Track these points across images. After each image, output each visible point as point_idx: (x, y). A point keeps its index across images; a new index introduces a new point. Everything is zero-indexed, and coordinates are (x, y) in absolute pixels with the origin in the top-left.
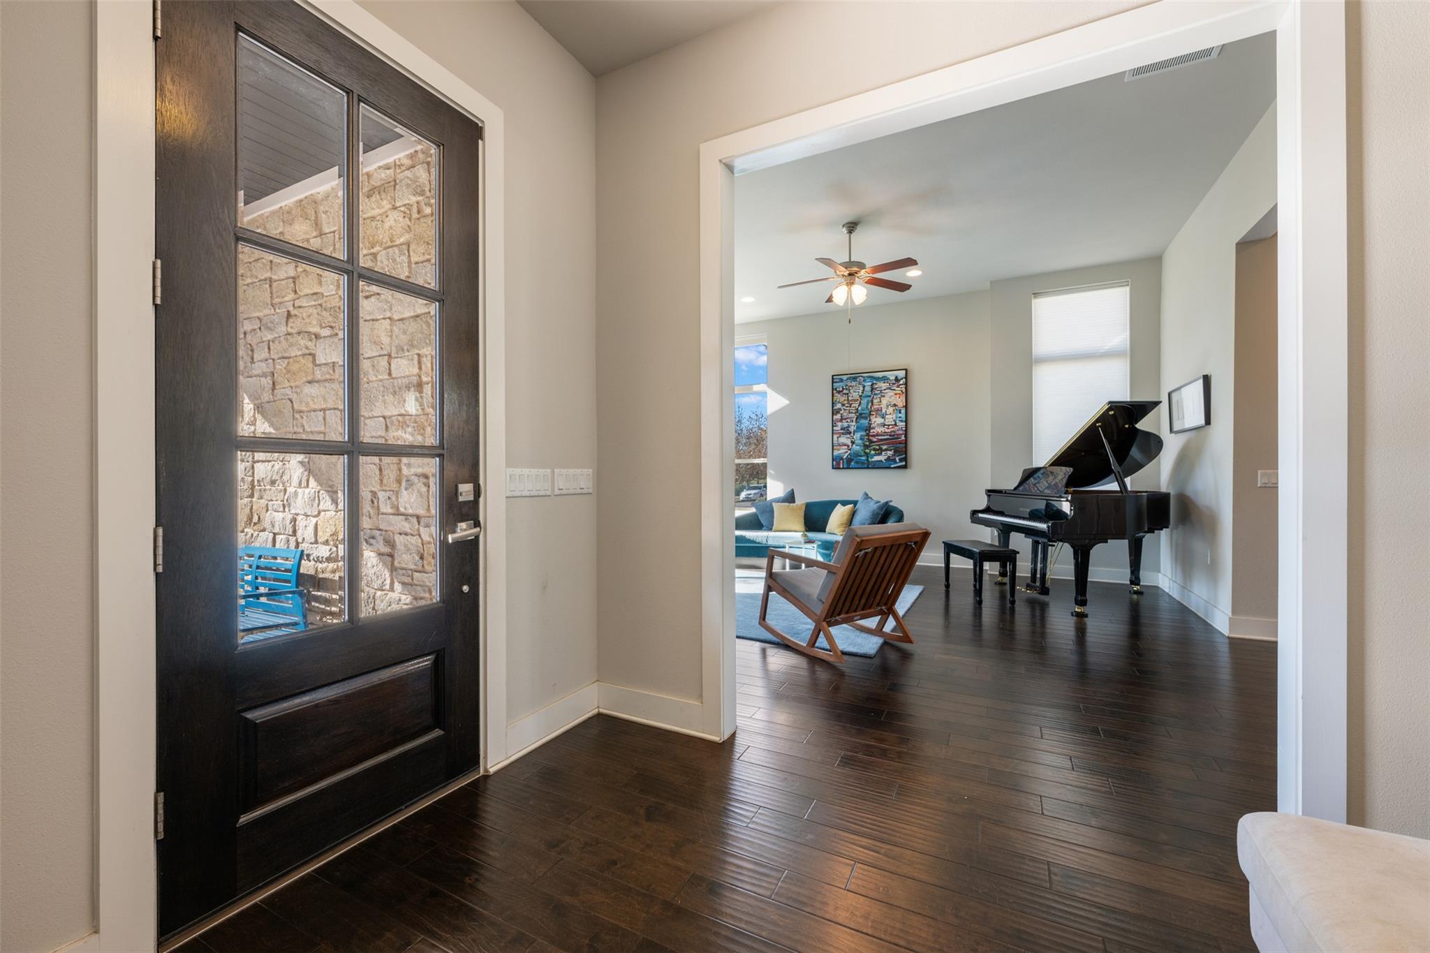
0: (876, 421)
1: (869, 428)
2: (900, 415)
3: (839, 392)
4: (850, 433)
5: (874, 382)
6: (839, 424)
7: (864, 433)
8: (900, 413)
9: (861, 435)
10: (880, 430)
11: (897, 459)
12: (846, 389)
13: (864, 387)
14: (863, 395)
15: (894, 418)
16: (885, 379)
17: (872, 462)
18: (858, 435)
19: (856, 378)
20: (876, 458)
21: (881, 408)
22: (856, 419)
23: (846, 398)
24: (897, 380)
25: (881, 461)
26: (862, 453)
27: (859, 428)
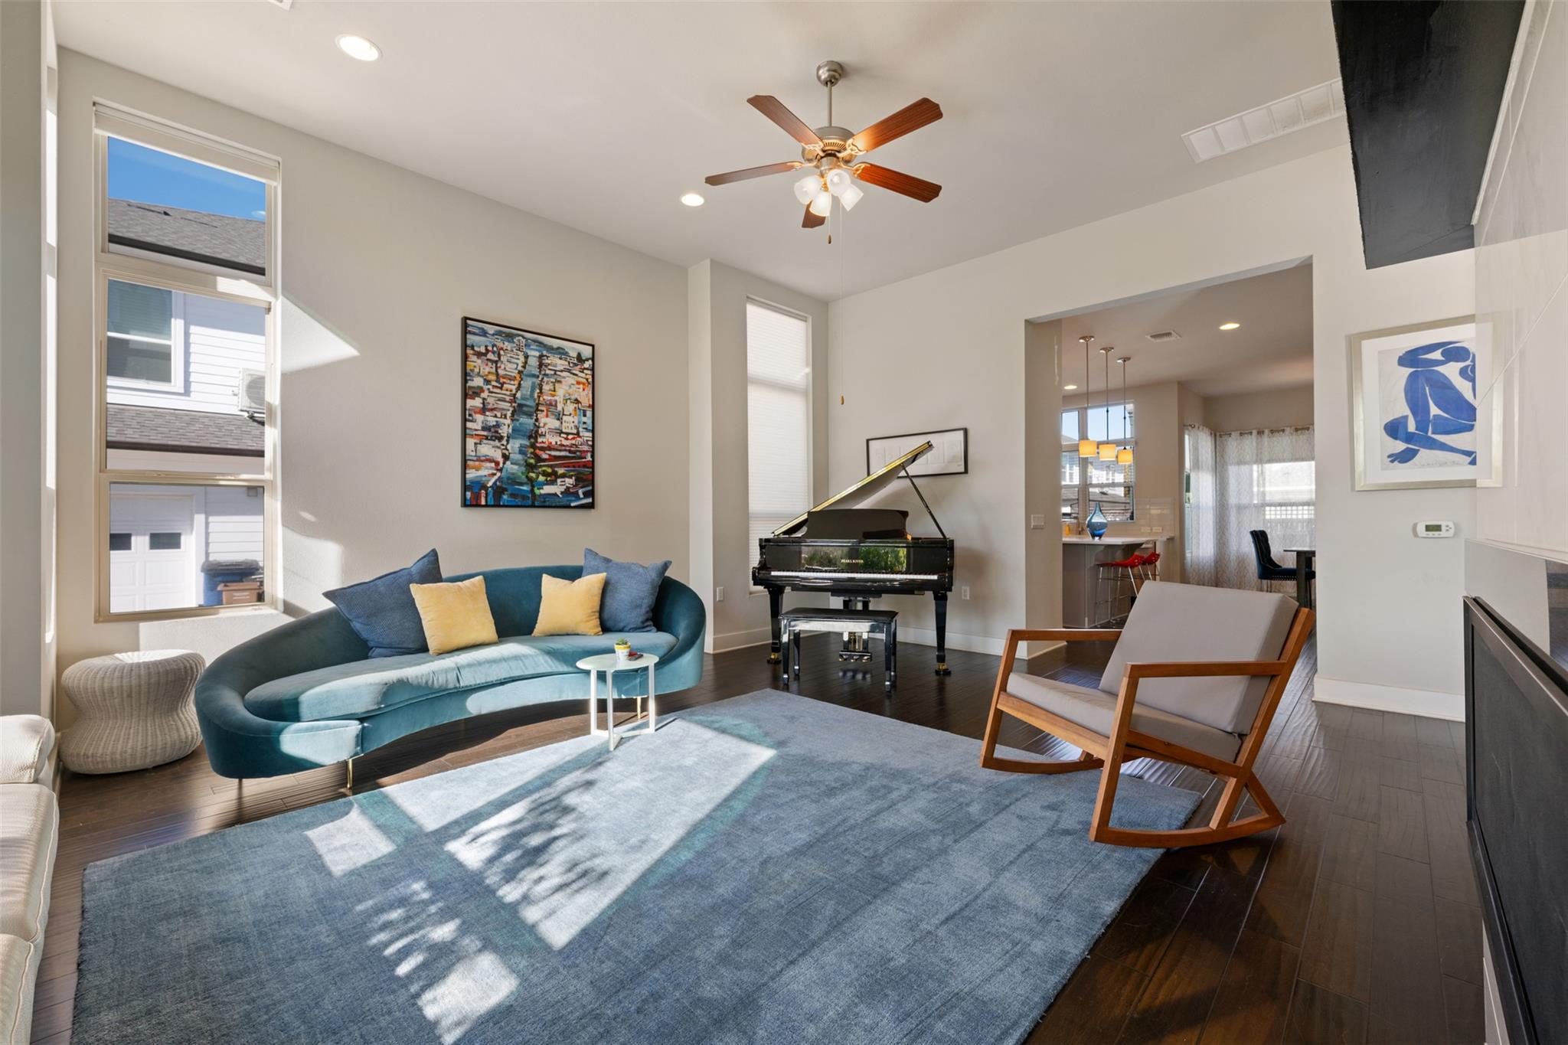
0: (548, 422)
1: (534, 435)
2: (584, 419)
3: (479, 355)
4: (500, 438)
5: (545, 353)
6: (479, 418)
7: (526, 442)
8: (585, 415)
9: (521, 446)
10: (554, 440)
11: (580, 492)
12: (493, 352)
13: (527, 357)
14: (525, 372)
15: (576, 423)
16: (561, 352)
17: (541, 494)
19: (511, 337)
20: (548, 489)
21: (556, 401)
22: (513, 414)
23: (494, 370)
24: (579, 357)
25: (556, 494)
26: (524, 479)
27: (516, 432)
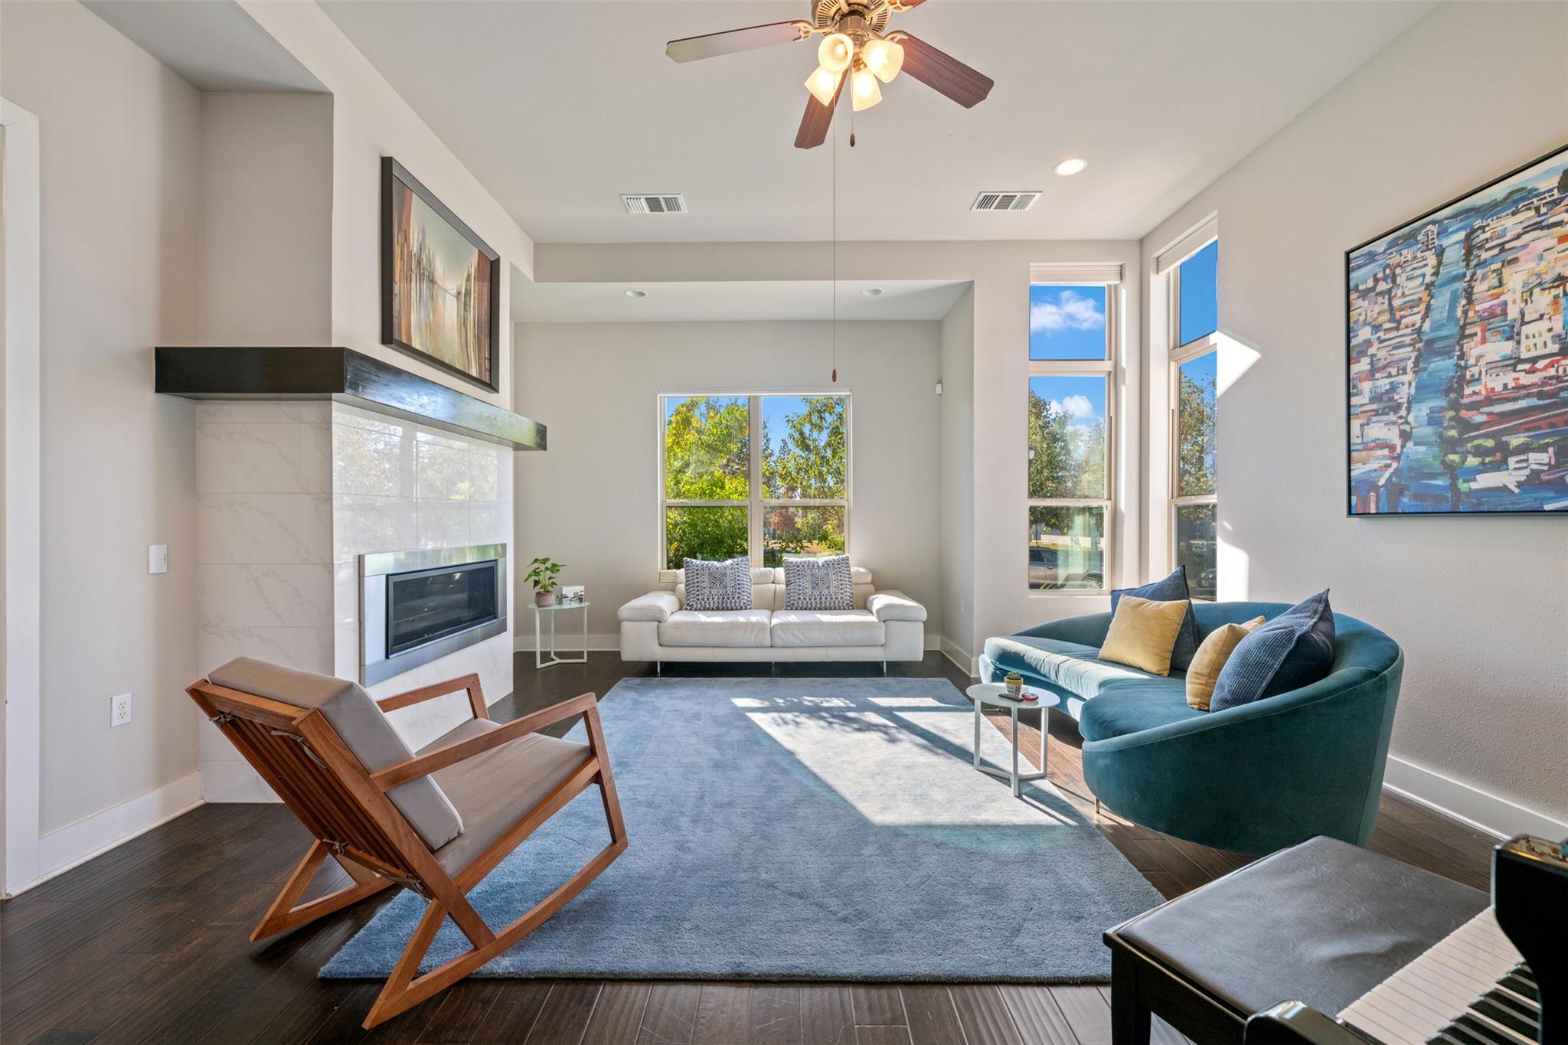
0: (1483, 354)
1: (1456, 385)
3: (1364, 295)
4: (1399, 406)
5: (1478, 223)
6: (1366, 386)
7: (1440, 402)
9: (1432, 411)
10: (1496, 383)
12: (1385, 279)
14: (1438, 281)
15: (1557, 330)
18: (1422, 411)
19: (1412, 236)
20: (1485, 481)
21: (1504, 304)
22: (1416, 363)
23: (1386, 306)
25: (1505, 489)
26: (1437, 466)
27: (1423, 391)
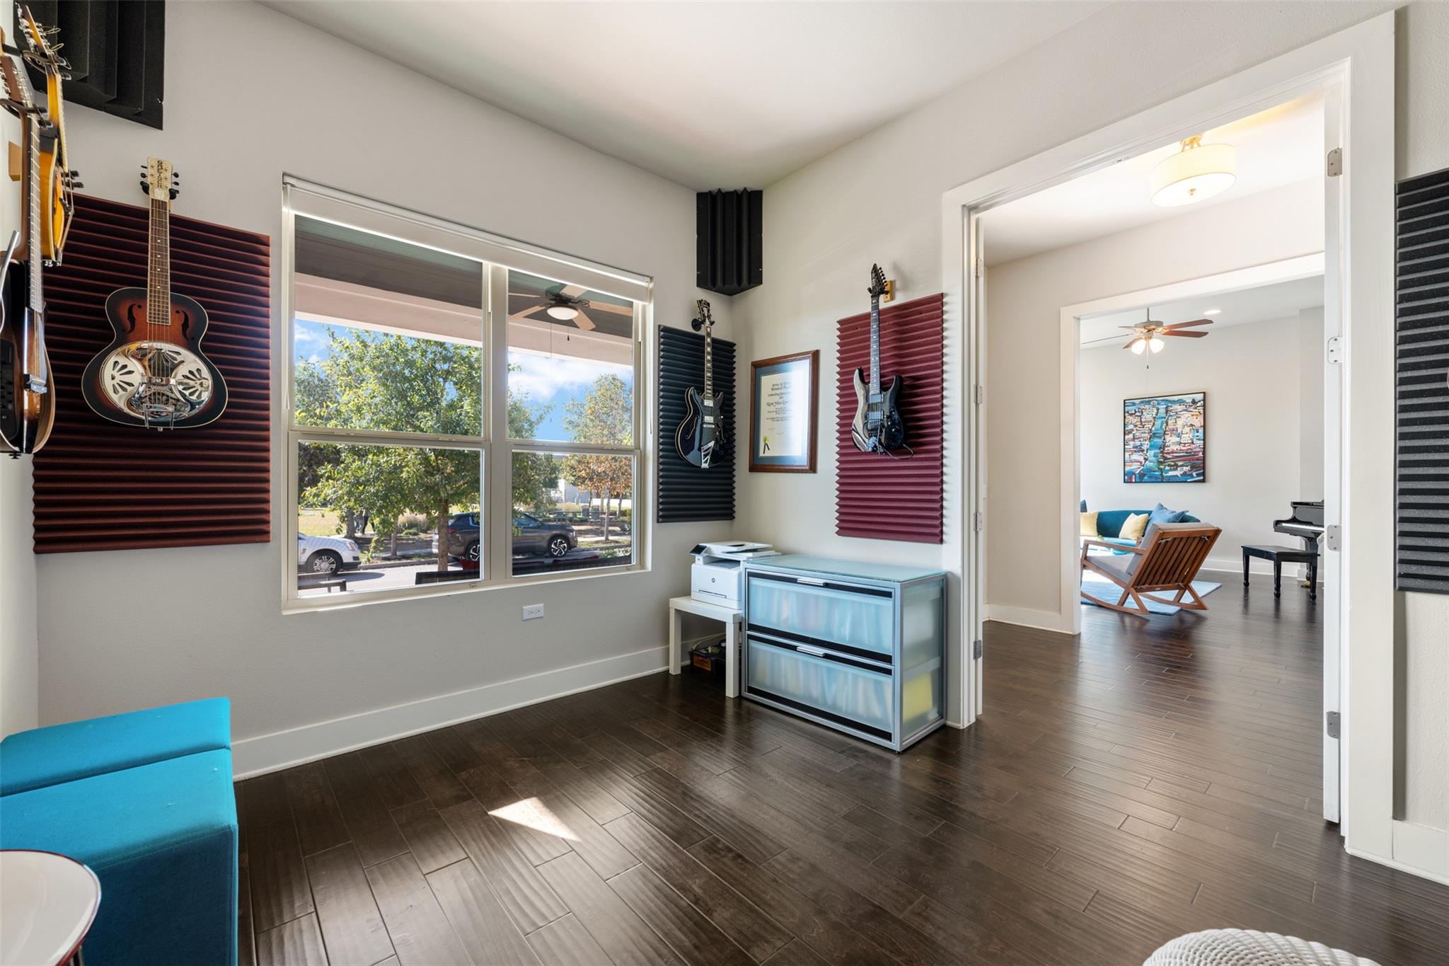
0: (1171, 440)
1: (1162, 447)
2: (1197, 434)
3: (1131, 415)
4: (1143, 451)
5: (1169, 405)
6: (1132, 443)
7: (1158, 451)
8: (1197, 432)
9: (1155, 453)
10: (1175, 448)
11: (1194, 474)
12: (1139, 412)
13: (1158, 409)
14: (1157, 417)
15: (1191, 437)
16: (1181, 402)
17: (1167, 476)
18: (1151, 453)
19: (1149, 402)
20: (1171, 473)
21: (1177, 428)
22: (1150, 439)
23: (1139, 420)
24: (1194, 402)
25: (1177, 476)
26: (1156, 469)
27: (1152, 447)
